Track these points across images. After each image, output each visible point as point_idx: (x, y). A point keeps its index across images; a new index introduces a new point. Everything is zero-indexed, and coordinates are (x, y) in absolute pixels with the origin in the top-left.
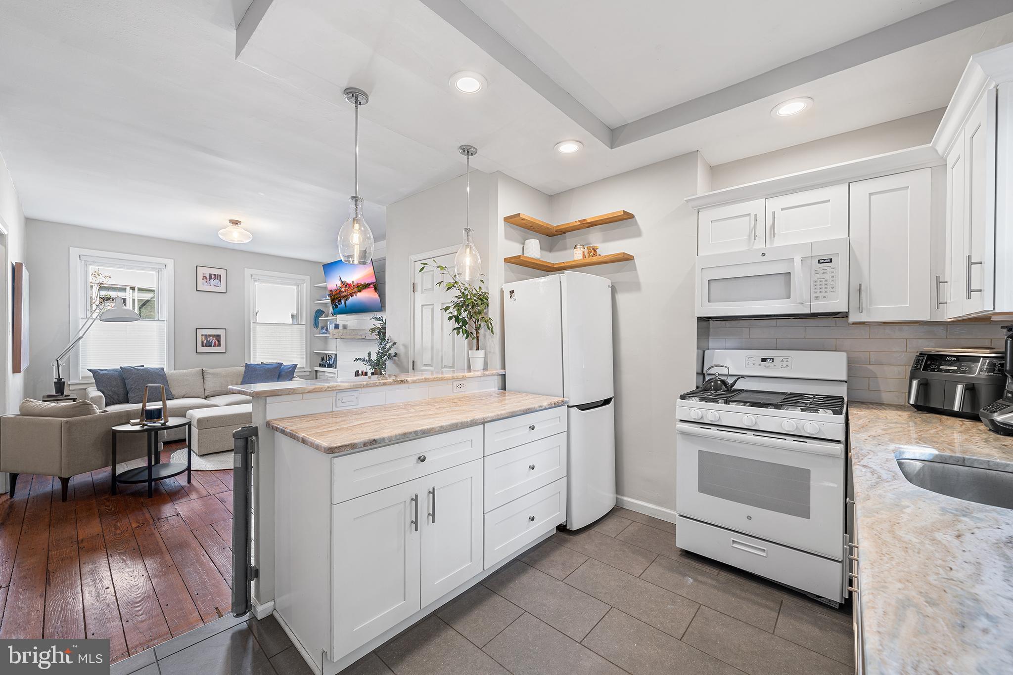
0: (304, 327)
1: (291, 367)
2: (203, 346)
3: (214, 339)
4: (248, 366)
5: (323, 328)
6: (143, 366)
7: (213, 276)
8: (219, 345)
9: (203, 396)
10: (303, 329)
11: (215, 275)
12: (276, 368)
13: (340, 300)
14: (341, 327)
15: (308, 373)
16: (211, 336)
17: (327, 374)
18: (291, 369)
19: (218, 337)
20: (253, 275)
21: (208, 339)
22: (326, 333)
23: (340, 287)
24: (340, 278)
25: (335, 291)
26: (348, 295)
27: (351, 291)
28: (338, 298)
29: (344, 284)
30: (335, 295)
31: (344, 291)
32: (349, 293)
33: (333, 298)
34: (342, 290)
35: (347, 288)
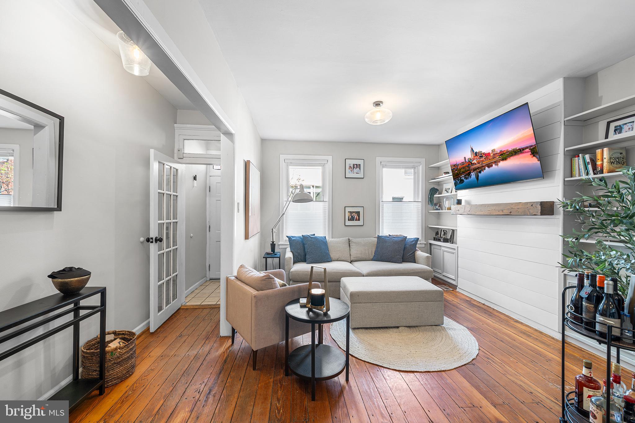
0: (420, 204)
1: (414, 241)
2: (349, 220)
3: (356, 214)
4: (379, 238)
5: (436, 205)
6: (314, 235)
7: (355, 166)
8: (359, 220)
9: (349, 261)
11: (356, 165)
12: (402, 241)
14: (463, 203)
15: (424, 246)
16: (354, 212)
17: (443, 248)
18: (414, 242)
19: (358, 213)
20: (382, 162)
21: (352, 215)
22: (439, 210)
23: (471, 160)
24: (472, 149)
25: (462, 165)
26: (483, 166)
27: (489, 161)
28: (467, 171)
29: (477, 155)
30: (460, 170)
31: (476, 163)
32: (485, 164)
33: (457, 173)
34: (473, 162)
35: (482, 159)
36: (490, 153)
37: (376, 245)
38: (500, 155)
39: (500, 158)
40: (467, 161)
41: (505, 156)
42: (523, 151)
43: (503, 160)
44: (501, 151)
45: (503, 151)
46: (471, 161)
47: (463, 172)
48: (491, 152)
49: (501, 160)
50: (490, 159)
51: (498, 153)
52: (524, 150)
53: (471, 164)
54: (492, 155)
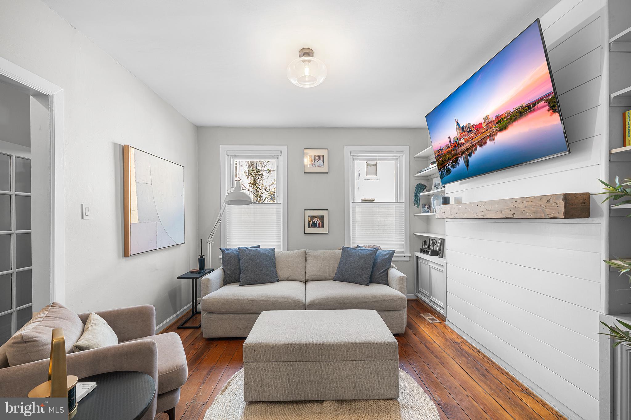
0: (403, 204)
1: (388, 254)
2: (309, 227)
3: (319, 220)
4: (344, 249)
5: (424, 206)
7: (317, 158)
8: (323, 226)
9: (304, 280)
10: (402, 207)
11: (319, 156)
12: (371, 254)
13: (456, 160)
14: (452, 201)
16: (315, 217)
17: (430, 264)
18: (387, 256)
19: (322, 218)
20: (352, 152)
21: (314, 220)
22: (428, 212)
23: (457, 139)
24: (457, 123)
25: (447, 148)
26: (473, 146)
27: (482, 135)
28: (453, 156)
29: (465, 130)
30: (446, 156)
31: (464, 142)
32: (476, 142)
33: (442, 161)
34: (460, 142)
35: (471, 136)
36: (482, 123)
37: (339, 260)
38: (497, 123)
39: (496, 129)
40: (452, 142)
41: (504, 123)
42: (533, 107)
43: (501, 130)
44: (497, 117)
45: (501, 115)
46: (457, 141)
47: (450, 159)
48: (482, 121)
49: (499, 131)
50: (482, 133)
51: (494, 121)
52: (535, 105)
53: (458, 145)
54: (484, 126)
